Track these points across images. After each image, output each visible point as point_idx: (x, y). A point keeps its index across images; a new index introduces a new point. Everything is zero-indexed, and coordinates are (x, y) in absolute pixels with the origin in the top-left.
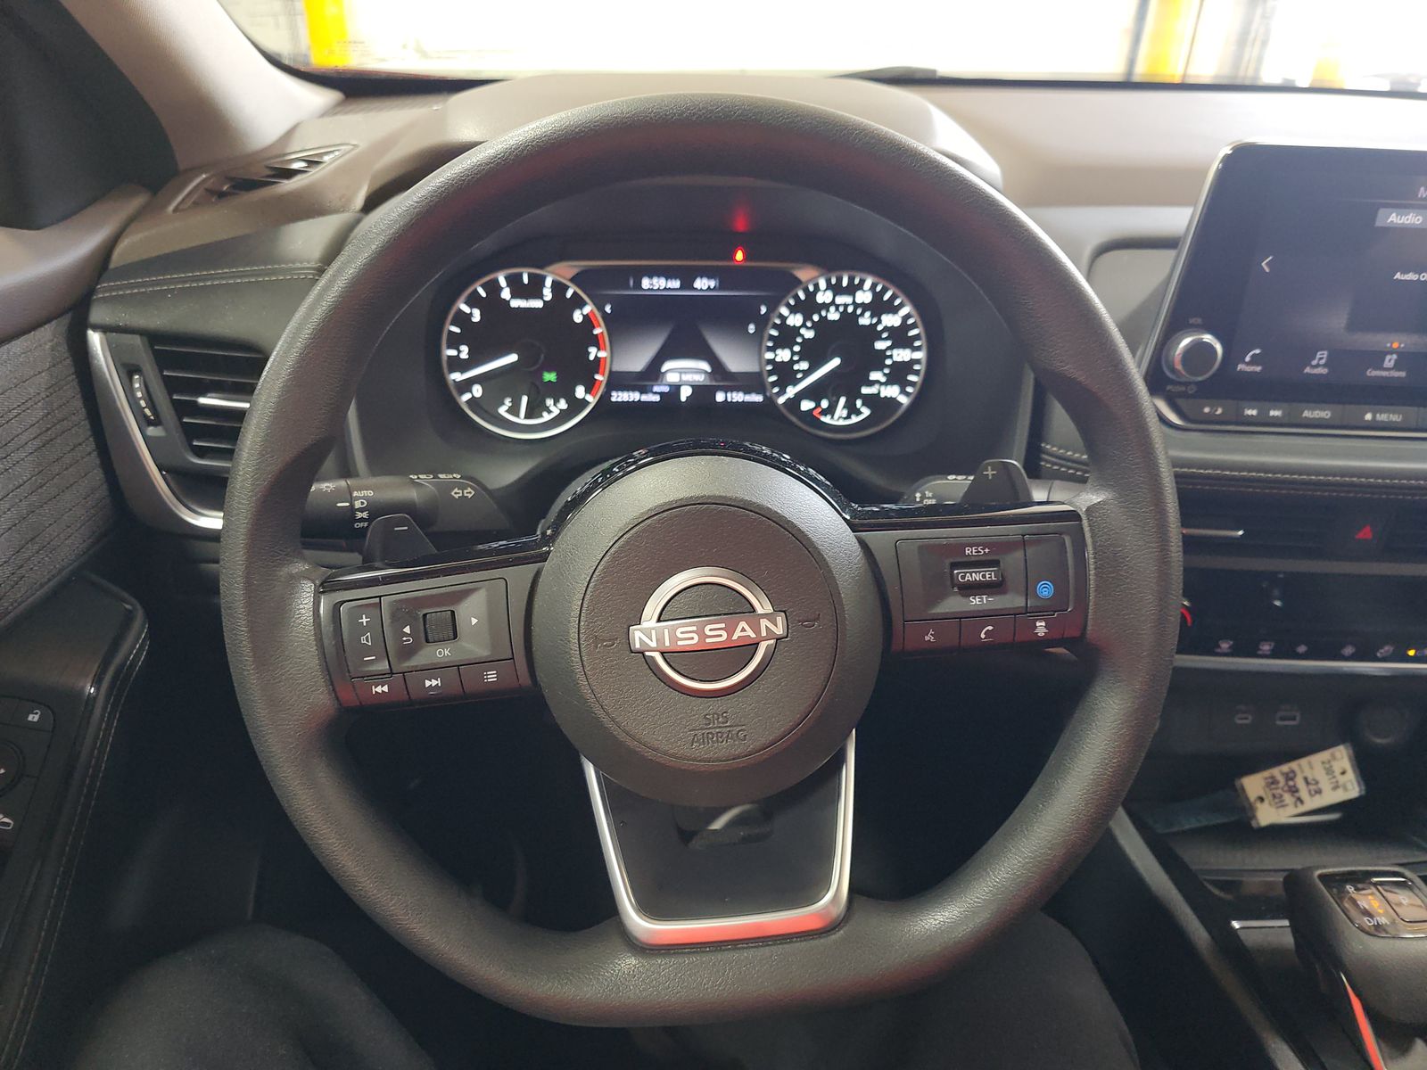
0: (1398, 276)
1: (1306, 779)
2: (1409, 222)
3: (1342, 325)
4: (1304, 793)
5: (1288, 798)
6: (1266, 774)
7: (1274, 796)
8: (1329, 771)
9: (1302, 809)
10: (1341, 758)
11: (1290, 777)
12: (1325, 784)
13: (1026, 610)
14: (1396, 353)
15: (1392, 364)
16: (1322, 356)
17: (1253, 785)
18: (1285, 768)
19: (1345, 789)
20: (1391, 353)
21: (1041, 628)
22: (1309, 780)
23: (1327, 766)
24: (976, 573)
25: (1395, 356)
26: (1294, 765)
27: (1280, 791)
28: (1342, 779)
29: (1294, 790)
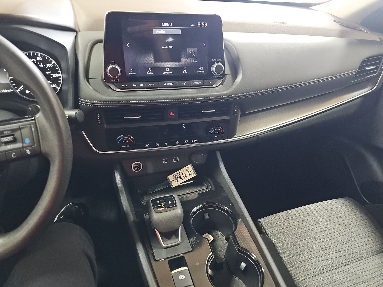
0: (163, 47)
1: (182, 174)
2: (161, 33)
3: (153, 61)
4: (182, 177)
5: (179, 179)
6: (173, 174)
7: (176, 179)
8: (188, 171)
9: (182, 181)
10: (190, 168)
11: (179, 174)
12: (187, 174)
13: (23, 147)
14: (169, 67)
15: (168, 70)
16: (150, 69)
17: (171, 177)
18: (178, 172)
19: (192, 175)
20: (167, 67)
21: (28, 152)
22: (183, 174)
23: (187, 170)
24: (7, 139)
25: (168, 68)
26: (179, 171)
27: (177, 178)
28: (191, 173)
29: (180, 177)
